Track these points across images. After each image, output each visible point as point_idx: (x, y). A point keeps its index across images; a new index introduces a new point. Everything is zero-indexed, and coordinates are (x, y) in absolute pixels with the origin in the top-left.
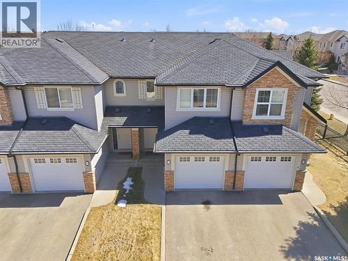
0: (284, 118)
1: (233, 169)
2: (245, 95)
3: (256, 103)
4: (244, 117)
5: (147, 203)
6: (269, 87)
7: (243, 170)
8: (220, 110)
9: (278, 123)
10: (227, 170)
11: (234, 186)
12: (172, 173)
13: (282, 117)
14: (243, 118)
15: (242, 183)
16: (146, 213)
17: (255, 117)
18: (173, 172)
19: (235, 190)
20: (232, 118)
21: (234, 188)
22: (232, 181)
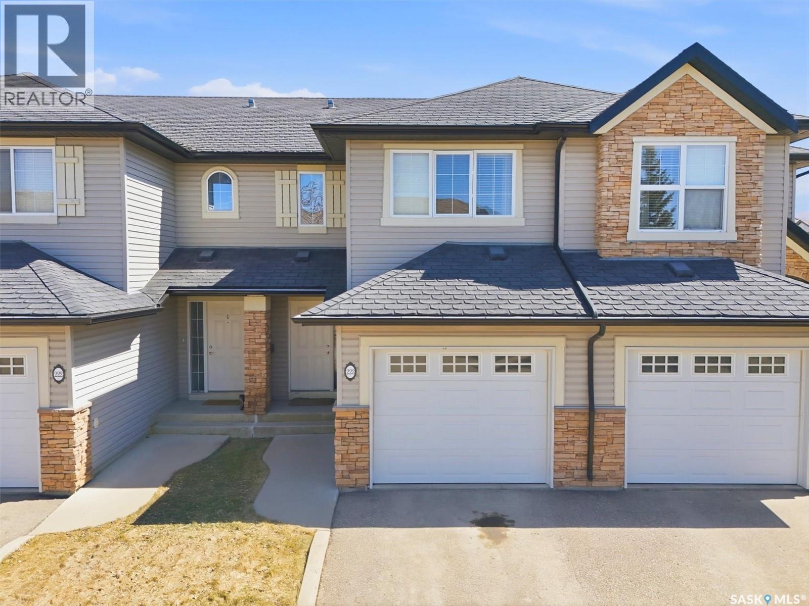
0: (733, 237)
1: (580, 398)
2: (599, 158)
3: (637, 189)
4: (604, 233)
5: (259, 519)
6: (674, 132)
7: (619, 402)
8: (522, 222)
9: (718, 254)
10: (561, 402)
11: (589, 469)
12: (362, 414)
13: (728, 234)
14: (598, 238)
15: (619, 455)
16: (246, 548)
17: (636, 233)
18: (366, 410)
19: (596, 484)
20: (562, 245)
21: (590, 477)
22: (581, 446)
